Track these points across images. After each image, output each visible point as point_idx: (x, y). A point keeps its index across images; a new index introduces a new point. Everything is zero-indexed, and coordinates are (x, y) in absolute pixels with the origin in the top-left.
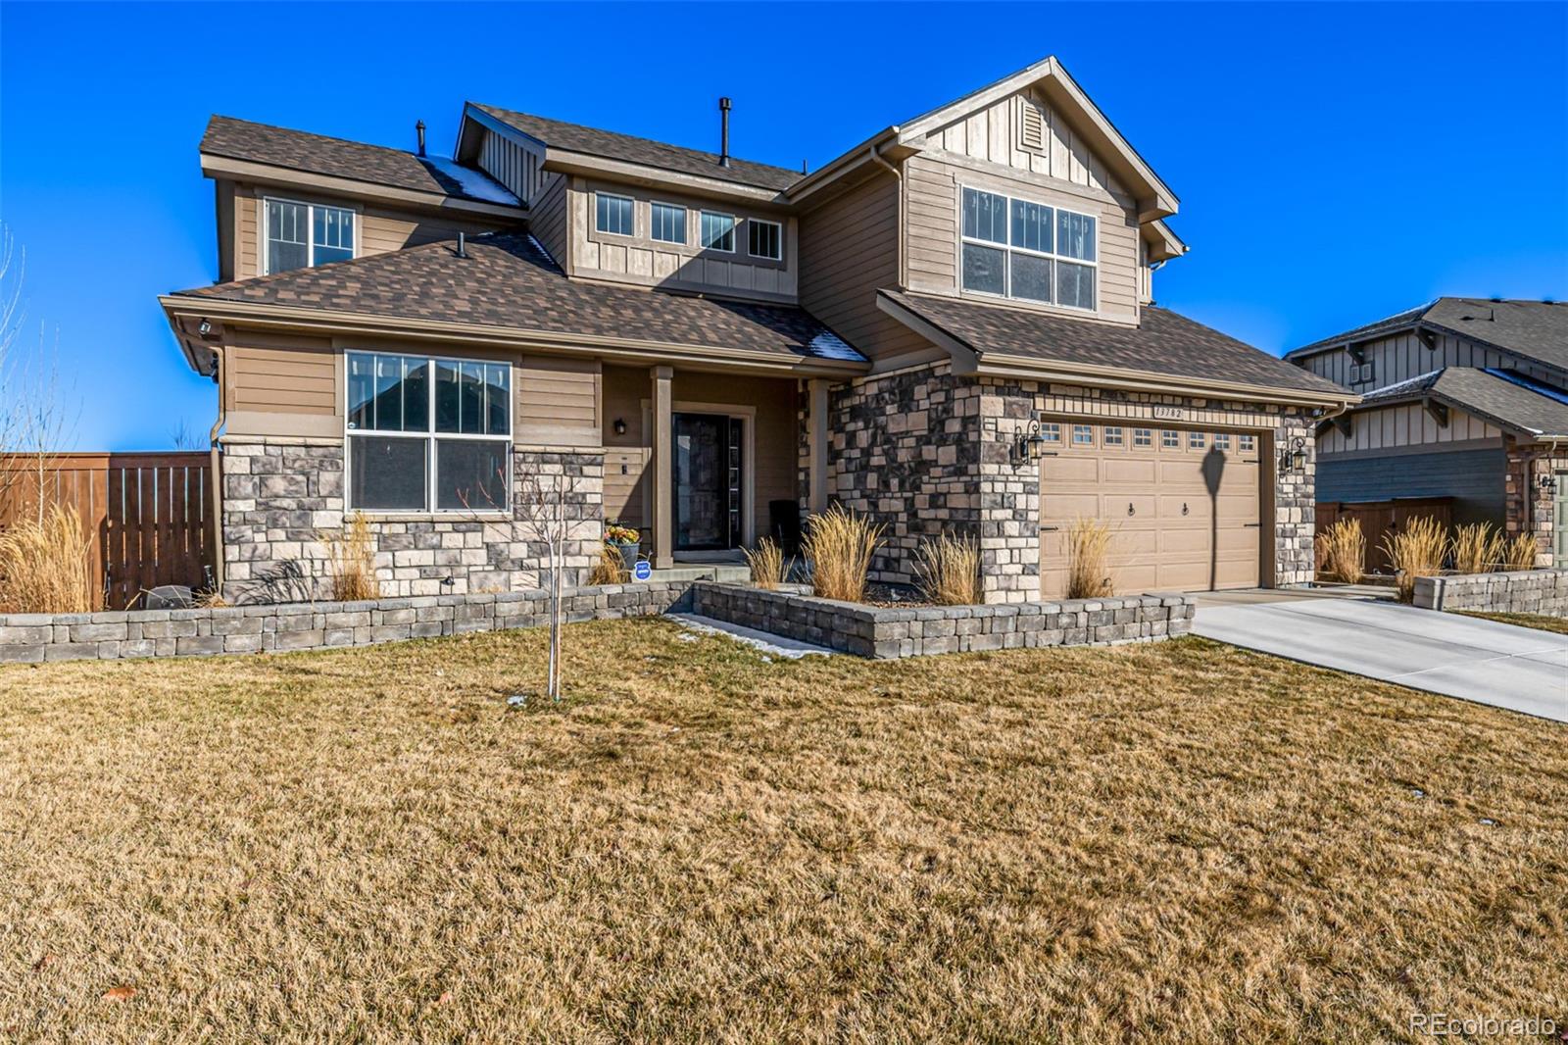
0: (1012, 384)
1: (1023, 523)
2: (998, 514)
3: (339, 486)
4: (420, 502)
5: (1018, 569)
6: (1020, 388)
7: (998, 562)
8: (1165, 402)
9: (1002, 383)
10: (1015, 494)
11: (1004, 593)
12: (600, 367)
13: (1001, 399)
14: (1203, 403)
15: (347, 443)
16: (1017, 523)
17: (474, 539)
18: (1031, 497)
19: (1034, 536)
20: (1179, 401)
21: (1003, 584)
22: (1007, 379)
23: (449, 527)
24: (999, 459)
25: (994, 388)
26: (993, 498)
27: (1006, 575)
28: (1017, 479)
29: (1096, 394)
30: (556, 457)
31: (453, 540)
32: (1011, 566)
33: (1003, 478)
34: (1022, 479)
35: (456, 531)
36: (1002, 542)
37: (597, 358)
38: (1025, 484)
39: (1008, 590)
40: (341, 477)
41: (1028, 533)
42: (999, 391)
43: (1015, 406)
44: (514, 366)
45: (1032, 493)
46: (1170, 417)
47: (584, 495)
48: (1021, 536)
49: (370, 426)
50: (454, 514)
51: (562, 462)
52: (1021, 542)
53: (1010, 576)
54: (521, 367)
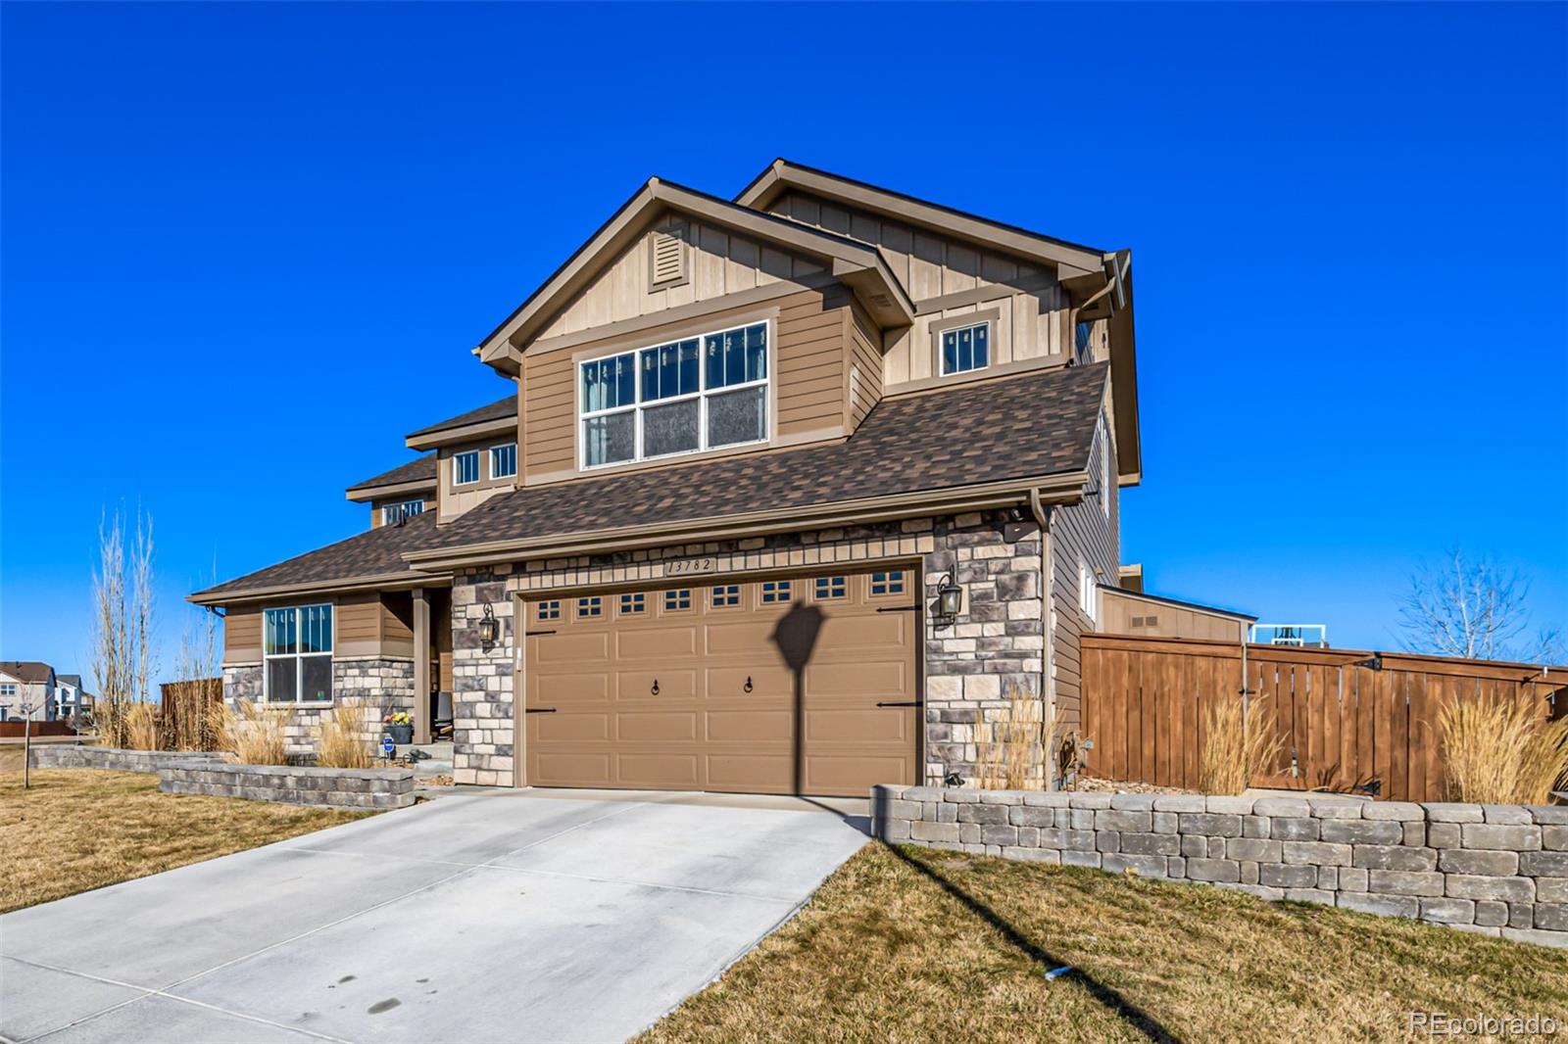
0: (484, 571)
1: (495, 705)
2: (469, 696)
3: (261, 689)
4: (292, 697)
5: (491, 749)
6: (492, 573)
7: (471, 742)
8: (688, 553)
9: (474, 571)
10: (487, 676)
11: (474, 771)
12: (378, 597)
13: (473, 587)
14: (761, 543)
15: (265, 664)
16: (489, 705)
17: (316, 718)
18: (504, 678)
19: (508, 718)
20: (714, 548)
21: (474, 763)
22: (479, 567)
23: (304, 712)
24: (471, 644)
25: (466, 578)
26: (464, 681)
27: (478, 755)
28: (488, 661)
29: (586, 562)
30: (354, 664)
31: (306, 720)
32: (483, 746)
33: (474, 662)
34: (494, 661)
35: (307, 715)
36: (473, 723)
37: (378, 590)
38: (498, 666)
39: (479, 768)
40: (262, 684)
41: (501, 715)
42: (472, 580)
43: (486, 592)
44: (335, 605)
45: (506, 675)
46: (692, 570)
47: (369, 690)
48: (493, 717)
49: (274, 653)
50: (309, 704)
51: (359, 667)
52: (494, 723)
53: (482, 756)
54: (339, 605)
